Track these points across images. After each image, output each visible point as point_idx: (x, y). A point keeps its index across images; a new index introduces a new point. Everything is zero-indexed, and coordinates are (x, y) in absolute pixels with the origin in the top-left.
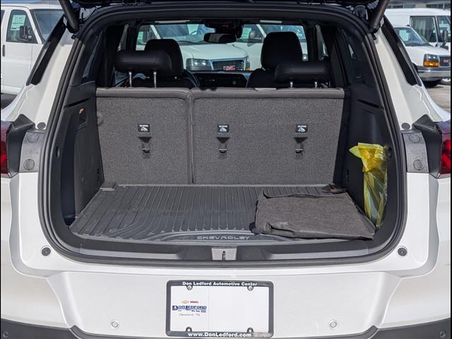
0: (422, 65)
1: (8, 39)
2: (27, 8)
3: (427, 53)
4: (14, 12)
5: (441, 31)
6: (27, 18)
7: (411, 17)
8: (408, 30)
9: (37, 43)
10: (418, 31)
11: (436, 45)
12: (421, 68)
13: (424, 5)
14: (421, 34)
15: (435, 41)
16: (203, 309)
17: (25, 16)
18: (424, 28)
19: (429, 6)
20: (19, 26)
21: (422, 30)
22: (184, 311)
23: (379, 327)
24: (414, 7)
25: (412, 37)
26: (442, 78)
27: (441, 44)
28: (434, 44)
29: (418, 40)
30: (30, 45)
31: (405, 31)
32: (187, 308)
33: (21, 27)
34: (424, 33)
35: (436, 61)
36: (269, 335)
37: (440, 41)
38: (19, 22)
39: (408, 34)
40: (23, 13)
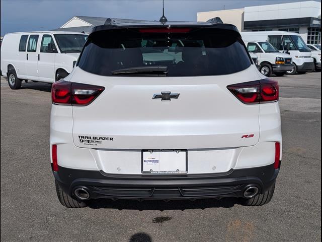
0: (275, 63)
1: (42, 51)
2: (52, 34)
3: (277, 56)
4: (45, 36)
5: (286, 44)
6: (52, 39)
7: (268, 36)
8: (267, 44)
9: (57, 52)
10: (272, 44)
11: (283, 52)
12: (274, 65)
13: (277, 29)
14: (274, 46)
15: (282, 50)
16: (157, 161)
17: (51, 38)
18: (276, 43)
19: (280, 30)
20: (48, 43)
21: (275, 44)
22: (149, 163)
23: (234, 169)
24: (271, 30)
25: (269, 47)
26: (286, 70)
27: (286, 51)
28: (282, 51)
29: (272, 49)
30: (54, 54)
31: (265, 44)
32: (150, 161)
33: (49, 44)
34: (276, 45)
35: (283, 61)
36: (186, 172)
37: (285, 49)
38: (47, 41)
39: (267, 46)
40: (50, 36)
